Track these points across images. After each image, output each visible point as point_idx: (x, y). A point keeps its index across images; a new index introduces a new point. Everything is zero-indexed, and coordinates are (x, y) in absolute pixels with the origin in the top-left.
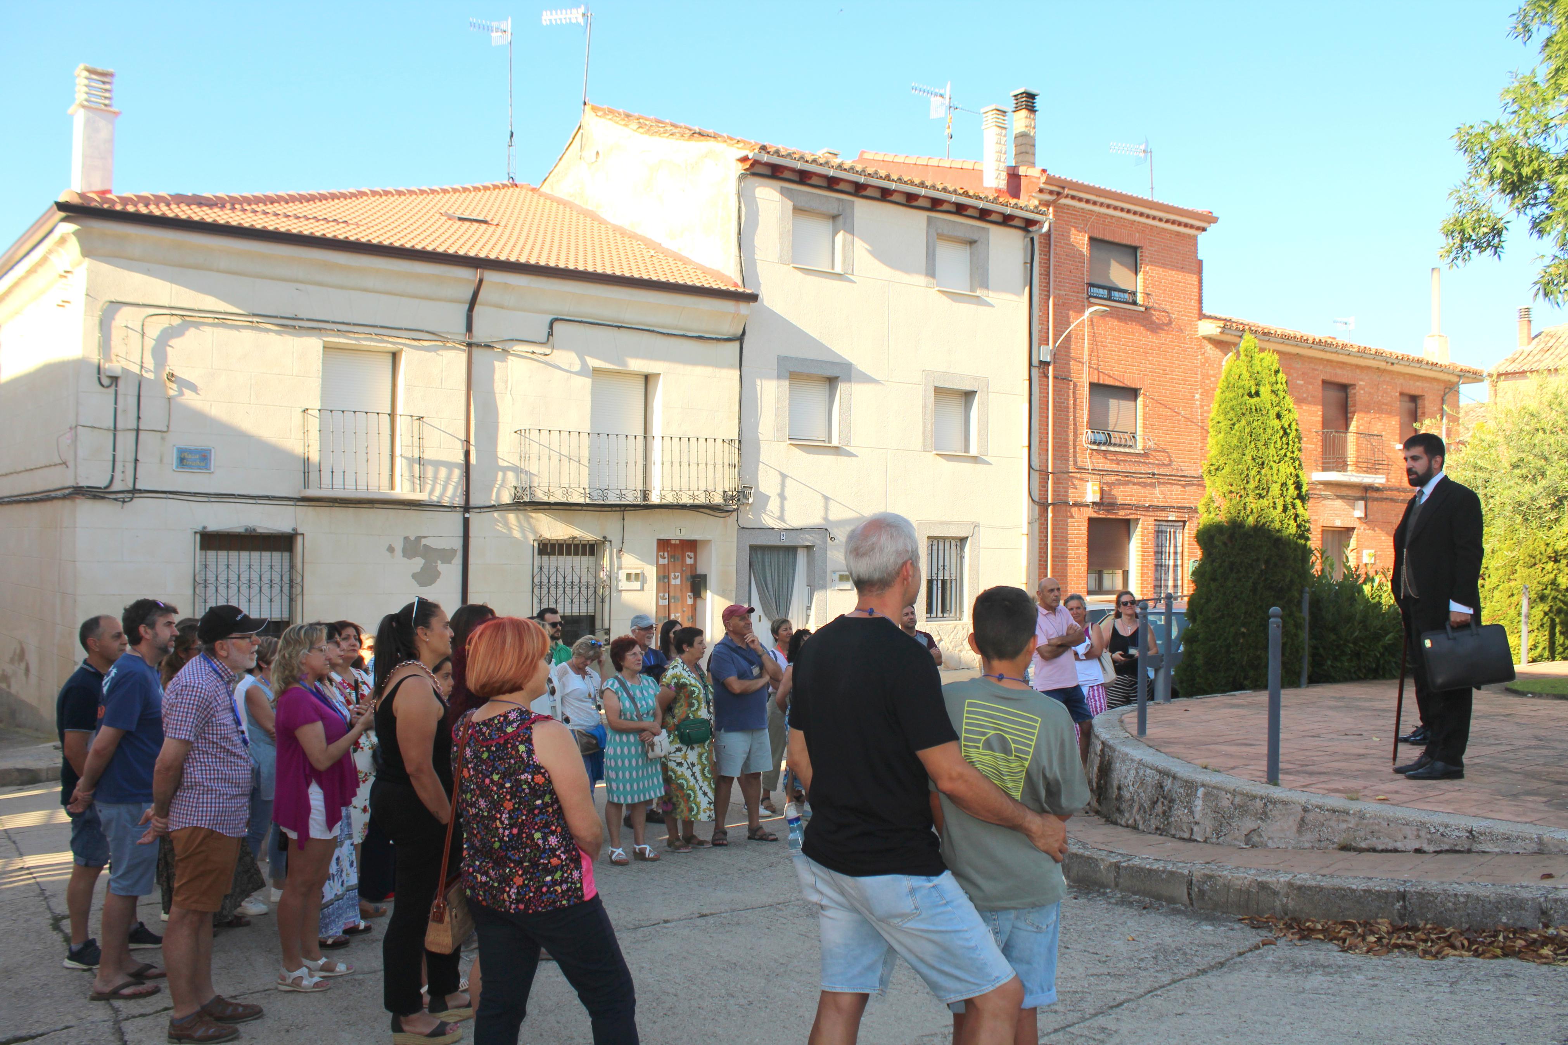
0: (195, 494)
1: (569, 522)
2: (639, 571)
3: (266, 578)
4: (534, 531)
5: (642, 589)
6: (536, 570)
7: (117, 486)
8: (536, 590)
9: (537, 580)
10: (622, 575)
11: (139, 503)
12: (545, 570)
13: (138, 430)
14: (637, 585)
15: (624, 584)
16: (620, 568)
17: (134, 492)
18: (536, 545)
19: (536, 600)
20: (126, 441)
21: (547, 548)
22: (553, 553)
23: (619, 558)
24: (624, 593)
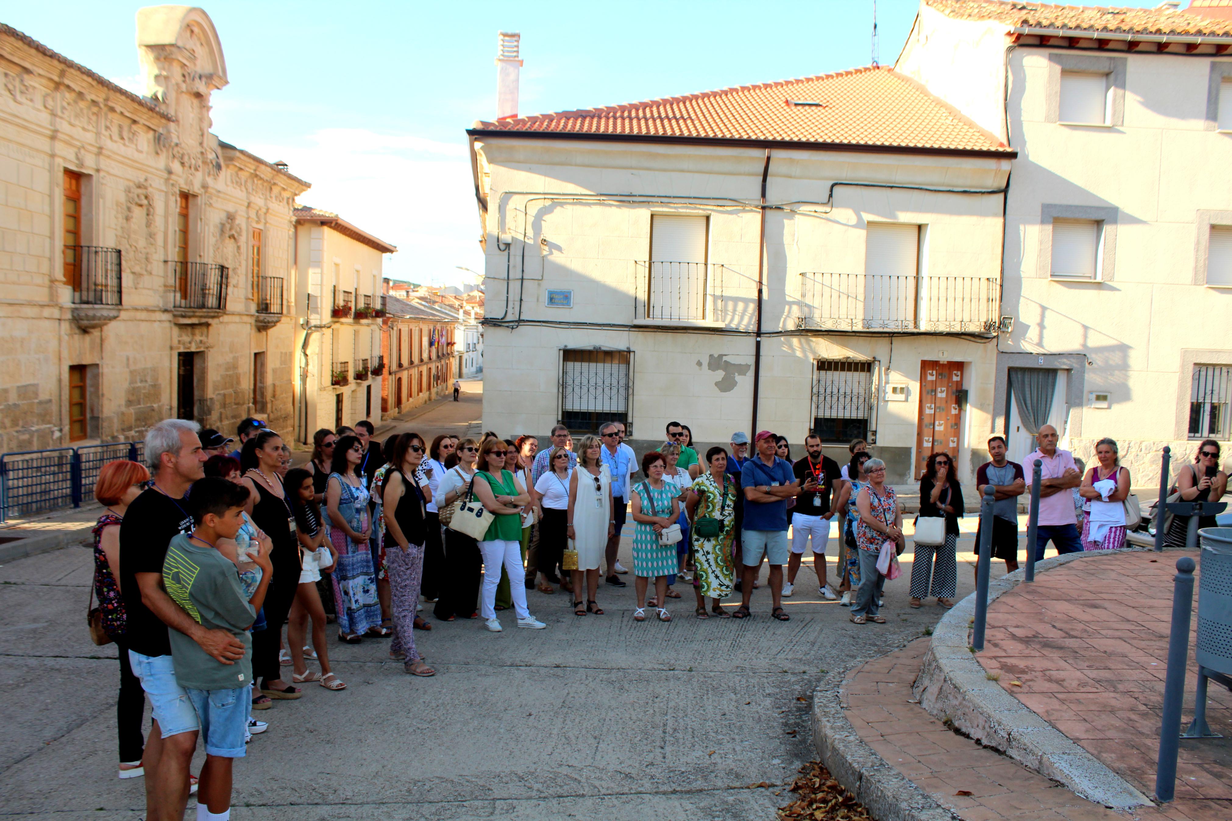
0: (560, 323)
1: (844, 345)
2: (903, 386)
3: (607, 383)
4: (814, 352)
5: (906, 400)
6: (815, 382)
7: (509, 318)
8: (814, 398)
9: (815, 390)
10: (889, 389)
11: (523, 329)
12: (822, 383)
13: (522, 279)
14: (902, 397)
15: (890, 396)
16: (887, 383)
17: (520, 321)
18: (815, 363)
19: (814, 406)
20: (515, 286)
21: (824, 365)
22: (829, 369)
23: (887, 374)
24: (889, 403)
